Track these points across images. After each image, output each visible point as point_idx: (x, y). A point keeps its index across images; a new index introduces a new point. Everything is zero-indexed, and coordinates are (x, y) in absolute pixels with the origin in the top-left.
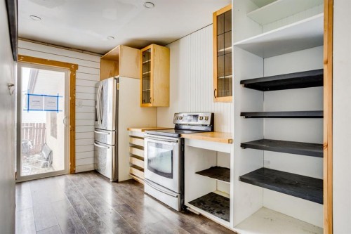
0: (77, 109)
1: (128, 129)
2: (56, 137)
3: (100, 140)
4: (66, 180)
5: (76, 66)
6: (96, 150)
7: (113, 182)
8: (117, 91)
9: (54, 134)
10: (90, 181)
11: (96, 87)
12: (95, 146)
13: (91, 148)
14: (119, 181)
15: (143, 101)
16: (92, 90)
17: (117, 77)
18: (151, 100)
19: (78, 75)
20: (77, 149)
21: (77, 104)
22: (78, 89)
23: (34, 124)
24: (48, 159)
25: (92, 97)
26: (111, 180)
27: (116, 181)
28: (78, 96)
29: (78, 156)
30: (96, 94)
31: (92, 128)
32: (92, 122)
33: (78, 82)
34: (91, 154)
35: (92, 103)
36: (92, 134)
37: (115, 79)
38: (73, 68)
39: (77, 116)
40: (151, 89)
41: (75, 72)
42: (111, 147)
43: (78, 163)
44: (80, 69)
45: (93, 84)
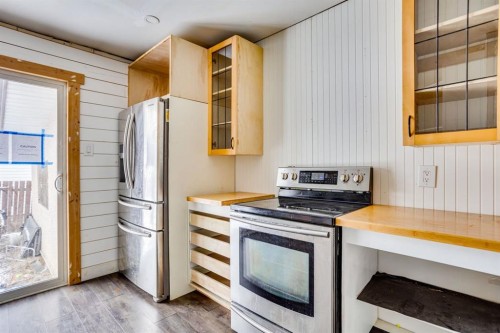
0: (84, 160)
1: (188, 199)
2: (46, 206)
3: (130, 217)
4: (62, 300)
5: (81, 79)
6: (120, 236)
7: (160, 302)
8: (166, 126)
9: (43, 200)
10: (112, 302)
11: (121, 120)
12: (119, 229)
13: (113, 232)
14: (172, 298)
15: (214, 145)
16: (114, 125)
17: (164, 97)
18: (234, 143)
19: (85, 95)
20: (85, 236)
21: (83, 149)
22: (84, 121)
23: (11, 182)
24: (33, 242)
25: (113, 137)
26: (156, 299)
27: (165, 300)
28: (84, 134)
29: (85, 249)
30: (120, 131)
31: (113, 196)
32: (114, 183)
33: (84, 109)
34: (113, 243)
35: (114, 149)
36: (114, 206)
37: (162, 100)
38: (75, 81)
39: (84, 173)
40: (233, 122)
41: (77, 89)
42: (154, 234)
43: (86, 262)
44: (88, 84)
45: (115, 113)
